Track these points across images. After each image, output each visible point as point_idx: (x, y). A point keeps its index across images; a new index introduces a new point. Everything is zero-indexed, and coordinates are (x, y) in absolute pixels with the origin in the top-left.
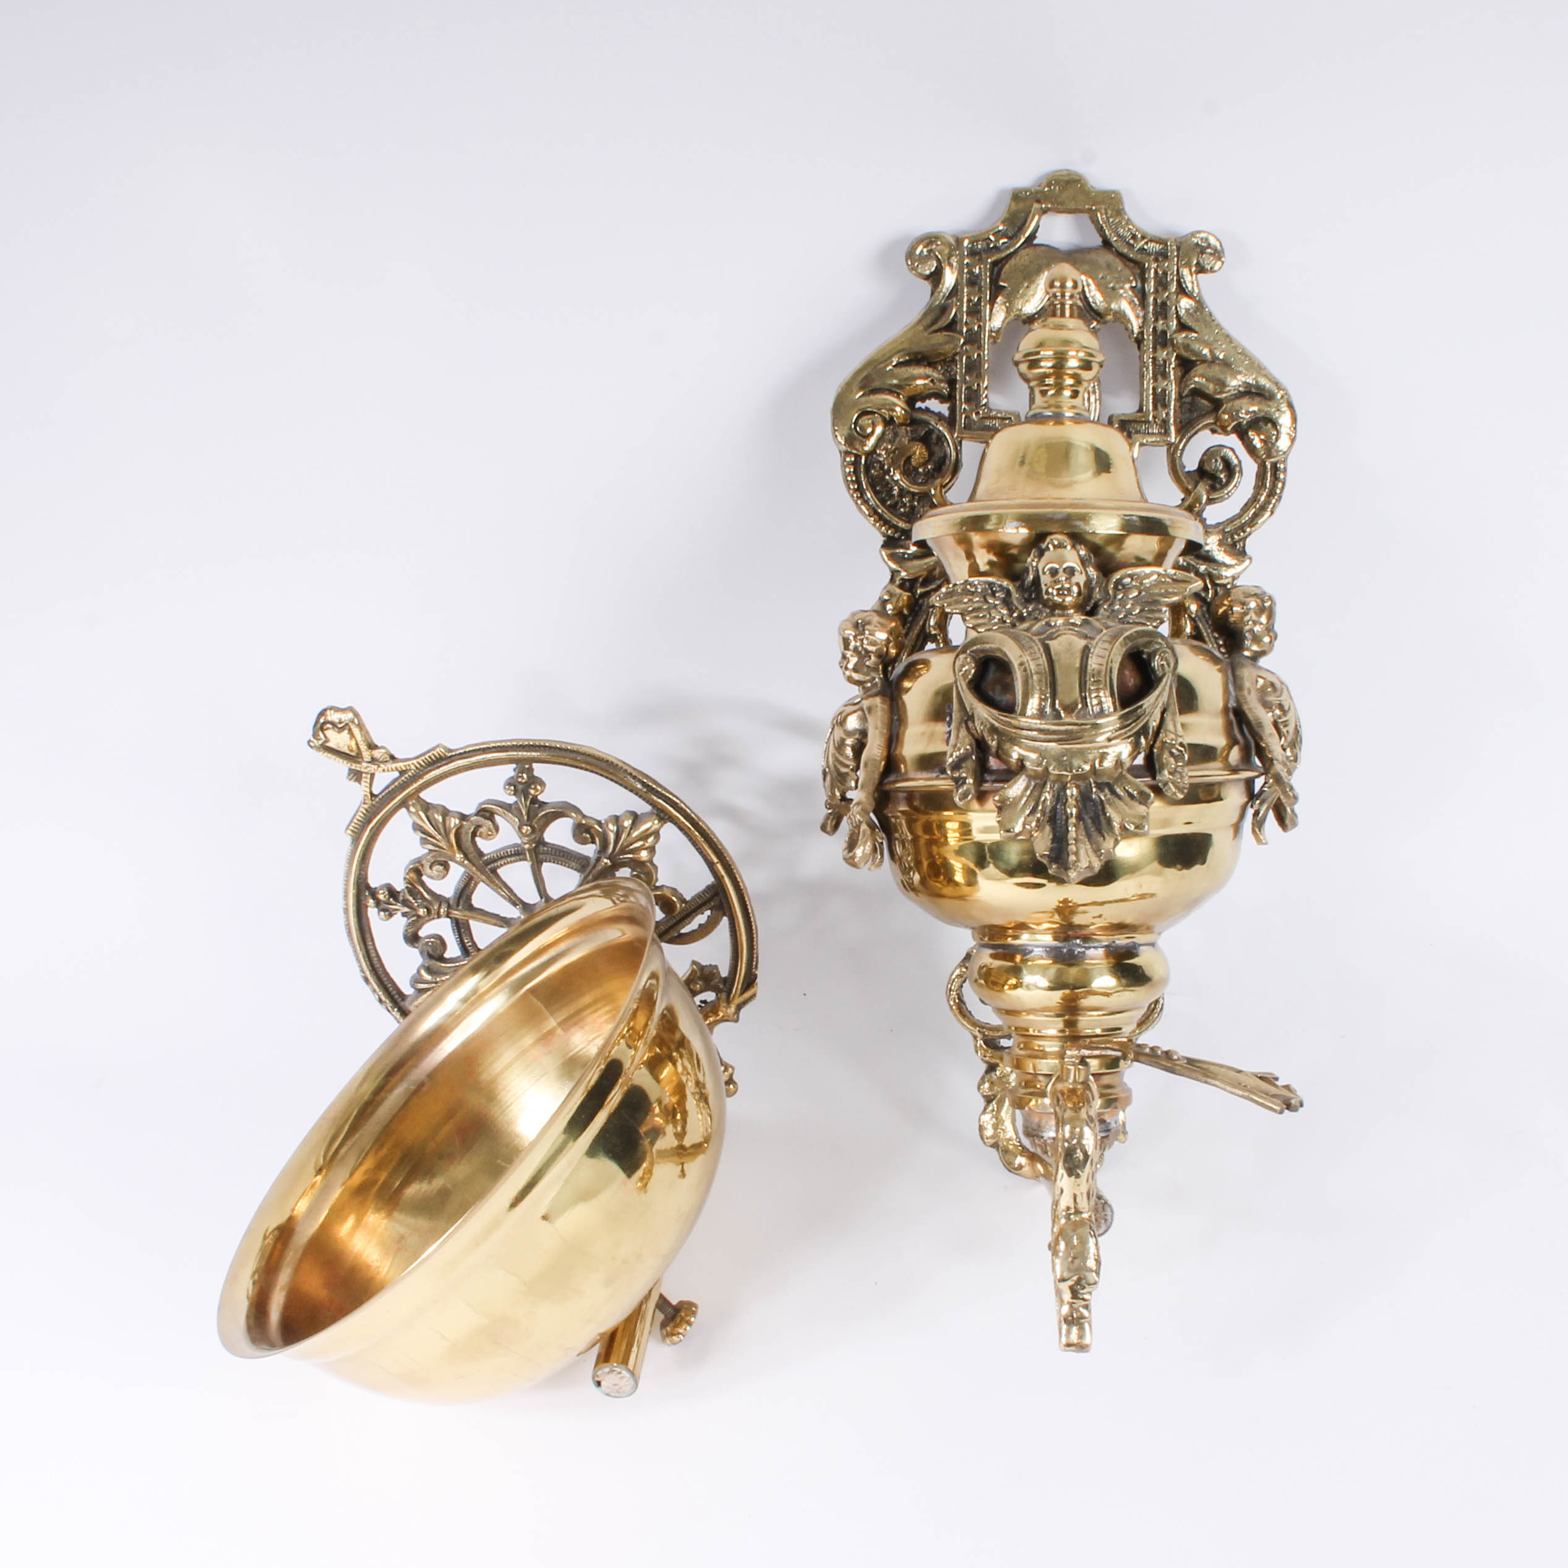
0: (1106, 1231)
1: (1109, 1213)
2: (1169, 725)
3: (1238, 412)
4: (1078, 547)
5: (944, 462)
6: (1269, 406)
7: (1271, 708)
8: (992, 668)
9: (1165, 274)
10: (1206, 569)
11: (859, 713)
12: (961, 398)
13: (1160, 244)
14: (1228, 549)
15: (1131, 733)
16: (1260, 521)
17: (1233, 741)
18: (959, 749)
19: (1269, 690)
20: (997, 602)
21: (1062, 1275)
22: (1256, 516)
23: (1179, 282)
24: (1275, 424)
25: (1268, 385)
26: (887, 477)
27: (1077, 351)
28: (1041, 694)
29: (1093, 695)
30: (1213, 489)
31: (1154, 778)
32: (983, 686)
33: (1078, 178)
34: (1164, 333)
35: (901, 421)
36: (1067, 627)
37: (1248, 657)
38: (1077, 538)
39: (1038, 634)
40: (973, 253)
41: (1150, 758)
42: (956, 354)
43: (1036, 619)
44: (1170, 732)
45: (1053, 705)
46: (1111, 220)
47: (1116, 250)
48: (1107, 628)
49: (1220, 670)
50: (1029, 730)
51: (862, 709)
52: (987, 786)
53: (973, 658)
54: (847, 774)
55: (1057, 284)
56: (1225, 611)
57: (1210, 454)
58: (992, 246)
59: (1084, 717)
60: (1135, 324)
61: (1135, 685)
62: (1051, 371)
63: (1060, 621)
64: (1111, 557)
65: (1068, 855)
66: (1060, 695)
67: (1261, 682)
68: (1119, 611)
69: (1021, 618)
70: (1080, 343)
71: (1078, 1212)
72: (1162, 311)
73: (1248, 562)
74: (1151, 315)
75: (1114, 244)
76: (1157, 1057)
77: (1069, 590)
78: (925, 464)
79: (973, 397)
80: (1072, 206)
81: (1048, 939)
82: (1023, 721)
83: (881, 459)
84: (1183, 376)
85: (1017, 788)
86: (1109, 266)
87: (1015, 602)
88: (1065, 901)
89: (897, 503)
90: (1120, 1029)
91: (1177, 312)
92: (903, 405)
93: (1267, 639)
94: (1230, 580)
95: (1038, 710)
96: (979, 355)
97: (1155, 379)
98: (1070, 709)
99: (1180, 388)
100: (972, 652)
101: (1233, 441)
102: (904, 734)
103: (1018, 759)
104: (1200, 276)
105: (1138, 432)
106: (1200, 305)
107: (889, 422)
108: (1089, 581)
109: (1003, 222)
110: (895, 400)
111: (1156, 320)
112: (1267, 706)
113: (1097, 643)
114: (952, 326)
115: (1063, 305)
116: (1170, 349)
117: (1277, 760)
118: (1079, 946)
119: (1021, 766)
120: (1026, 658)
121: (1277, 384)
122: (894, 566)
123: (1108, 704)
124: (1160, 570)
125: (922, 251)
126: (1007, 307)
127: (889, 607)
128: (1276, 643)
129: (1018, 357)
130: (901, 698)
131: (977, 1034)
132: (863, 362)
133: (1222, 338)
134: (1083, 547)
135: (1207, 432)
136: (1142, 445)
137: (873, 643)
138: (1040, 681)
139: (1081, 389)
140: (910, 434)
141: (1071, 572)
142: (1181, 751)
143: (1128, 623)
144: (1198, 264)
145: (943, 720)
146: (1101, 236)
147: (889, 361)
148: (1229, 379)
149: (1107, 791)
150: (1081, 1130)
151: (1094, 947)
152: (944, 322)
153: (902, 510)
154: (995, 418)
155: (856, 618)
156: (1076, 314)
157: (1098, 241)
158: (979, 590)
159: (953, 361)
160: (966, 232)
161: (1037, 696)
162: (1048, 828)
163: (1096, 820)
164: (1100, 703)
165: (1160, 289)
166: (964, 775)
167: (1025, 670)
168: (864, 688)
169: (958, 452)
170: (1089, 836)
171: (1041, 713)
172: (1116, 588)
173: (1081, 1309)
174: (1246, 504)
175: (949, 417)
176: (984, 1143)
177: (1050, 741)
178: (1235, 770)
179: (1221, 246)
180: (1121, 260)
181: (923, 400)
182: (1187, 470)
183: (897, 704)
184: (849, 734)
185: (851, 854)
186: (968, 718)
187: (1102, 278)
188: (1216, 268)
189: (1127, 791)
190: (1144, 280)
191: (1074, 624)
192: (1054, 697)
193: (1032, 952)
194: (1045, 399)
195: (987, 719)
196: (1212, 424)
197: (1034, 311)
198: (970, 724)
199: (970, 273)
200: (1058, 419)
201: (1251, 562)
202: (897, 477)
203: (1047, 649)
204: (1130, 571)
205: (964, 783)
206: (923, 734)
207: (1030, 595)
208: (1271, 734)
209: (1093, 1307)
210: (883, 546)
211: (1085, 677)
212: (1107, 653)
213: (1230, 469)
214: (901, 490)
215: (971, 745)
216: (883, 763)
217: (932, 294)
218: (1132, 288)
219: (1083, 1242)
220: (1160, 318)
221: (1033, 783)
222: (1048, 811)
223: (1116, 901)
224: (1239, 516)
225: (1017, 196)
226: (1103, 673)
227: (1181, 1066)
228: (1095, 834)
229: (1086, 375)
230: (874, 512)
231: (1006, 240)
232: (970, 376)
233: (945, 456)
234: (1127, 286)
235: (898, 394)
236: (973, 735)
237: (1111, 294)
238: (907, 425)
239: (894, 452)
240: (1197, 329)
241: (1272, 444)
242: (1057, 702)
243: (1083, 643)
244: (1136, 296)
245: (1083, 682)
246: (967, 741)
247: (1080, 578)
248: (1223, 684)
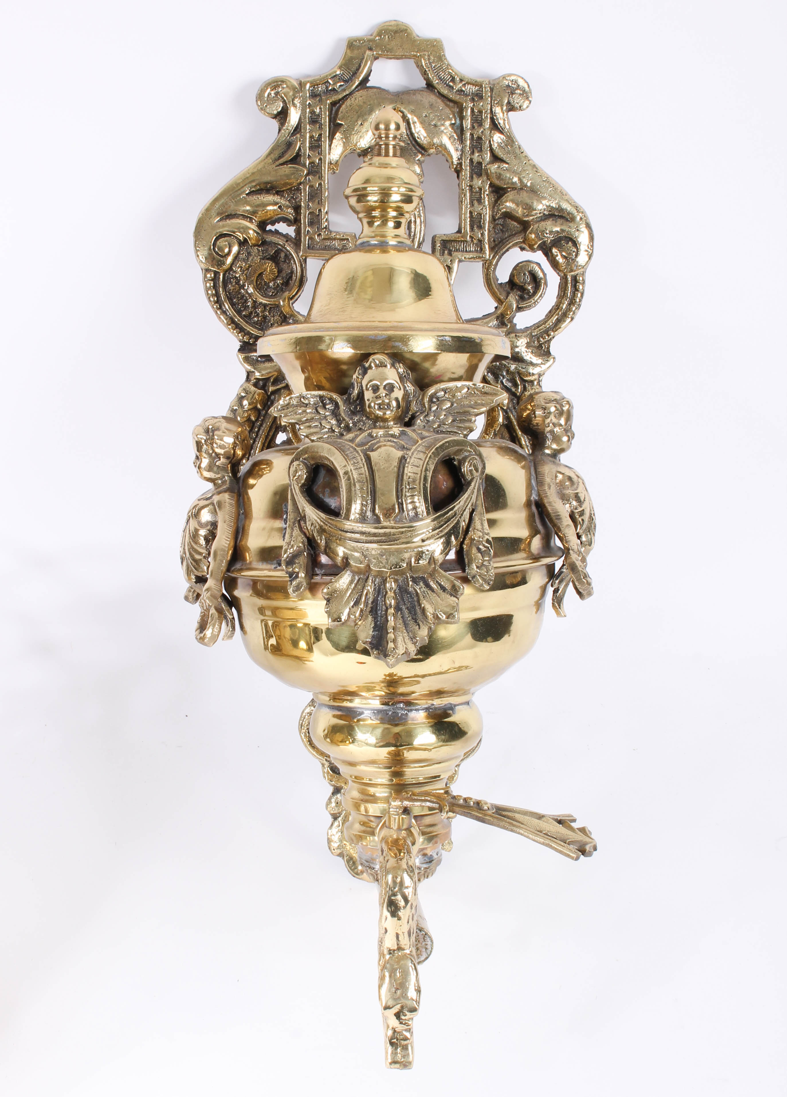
0: (427, 958)
1: (429, 943)
2: (477, 523)
3: (543, 232)
4: (397, 365)
5: (291, 278)
6: (570, 227)
7: (568, 500)
8: (323, 473)
9: (480, 112)
10: (516, 367)
11: (211, 507)
12: (305, 222)
13: (476, 86)
14: (535, 350)
15: (443, 533)
16: (563, 326)
17: (535, 532)
18: (292, 546)
19: (567, 483)
20: (327, 414)
21: (386, 1004)
22: (559, 321)
23: (492, 120)
24: (575, 244)
25: (568, 209)
26: (242, 291)
27: (399, 187)
28: (363, 501)
29: (409, 501)
30: (522, 298)
31: (464, 571)
32: (315, 488)
33: (405, 28)
34: (480, 164)
35: (254, 242)
36: (387, 439)
37: (548, 455)
38: (397, 357)
39: (359, 445)
40: (314, 95)
41: (460, 553)
42: (300, 184)
43: (360, 429)
44: (478, 530)
45: (373, 510)
46: (433, 65)
47: (438, 92)
48: (422, 438)
49: (523, 467)
50: (353, 533)
51: (213, 504)
52: (317, 579)
53: (305, 464)
54: (200, 560)
55: (382, 126)
56: (528, 415)
57: (518, 269)
58: (330, 88)
59: (401, 521)
60: (455, 156)
61: (446, 488)
62: (377, 204)
63: (381, 432)
64: (426, 371)
65: (388, 643)
66: (380, 499)
67: (560, 477)
68: (434, 422)
69: (348, 429)
70: (402, 179)
71: (400, 948)
72: (477, 144)
73: (552, 360)
74: (468, 148)
75: (437, 86)
76: (468, 807)
77: (389, 405)
78: (274, 280)
79: (315, 220)
80: (399, 53)
81: (376, 704)
82: (348, 525)
83: (237, 276)
84: (496, 201)
85: (344, 581)
86: (431, 106)
87: (343, 414)
88: (391, 675)
89: (251, 313)
90: (439, 776)
91: (491, 146)
92: (256, 229)
93: (565, 439)
94: (536, 377)
95: (360, 514)
96: (320, 184)
97: (472, 204)
98: (388, 513)
99: (493, 212)
100: (305, 459)
101: (539, 257)
102: (249, 526)
103: (343, 558)
104: (511, 113)
105: (457, 250)
106: (510, 140)
107: (243, 243)
108: (406, 395)
109: (340, 68)
110: (248, 224)
111: (473, 153)
112: (564, 498)
113: (413, 454)
114: (296, 159)
115: (387, 145)
116: (485, 178)
117: (573, 550)
118: (402, 709)
119: (346, 563)
120: (350, 467)
121: (577, 208)
122: (249, 368)
123: (422, 507)
124: (470, 384)
125: (269, 94)
126: (344, 143)
127: (245, 403)
128: (573, 442)
129: (348, 191)
130: (247, 494)
131: (325, 762)
132: (220, 192)
133: (530, 168)
134: (401, 365)
135: (517, 249)
136: (460, 261)
137: (221, 447)
138: (362, 489)
139: (403, 221)
140: (261, 254)
141: (390, 388)
142: (488, 548)
143: (442, 432)
144: (509, 103)
145: (281, 517)
146: (425, 79)
147: (242, 190)
148: (535, 204)
149: (421, 584)
150: (402, 879)
151: (416, 710)
152: (288, 157)
153: (256, 319)
154: (335, 239)
155: (207, 424)
156: (398, 153)
157: (423, 83)
158: (312, 403)
159: (298, 189)
160: (309, 76)
161: (359, 502)
162: (370, 618)
163: (412, 611)
164: (415, 508)
165: (475, 125)
166: (297, 570)
167: (349, 479)
168: (215, 484)
169: (303, 270)
170: (406, 625)
171: (363, 519)
172: (431, 401)
173: (405, 1033)
174: (550, 312)
175: (295, 238)
176: (332, 853)
177: (371, 542)
178: (536, 558)
179: (529, 87)
180: (443, 101)
181: (273, 223)
182: (499, 282)
183: (244, 499)
184: (202, 525)
185: (202, 635)
186: (301, 518)
187: (426, 116)
188: (525, 106)
189: (440, 585)
190: (462, 118)
191: (393, 436)
192: (374, 502)
193: (362, 713)
194: (372, 229)
195: (316, 520)
196: (521, 242)
197: (367, 146)
198: (302, 522)
199: (312, 112)
200: (383, 247)
201: (554, 362)
202: (251, 290)
203: (368, 459)
204: (443, 386)
205: (297, 577)
206: (264, 529)
207: (356, 408)
208: (568, 525)
209: (415, 1030)
210: (239, 350)
211: (402, 485)
212: (421, 463)
213: (536, 281)
214: (255, 302)
215: (303, 543)
216: (230, 552)
217: (280, 130)
218: (452, 125)
219: (405, 974)
220: (476, 151)
221: (357, 578)
222: (370, 602)
223: (435, 674)
224: (545, 321)
225: (352, 44)
226: (418, 481)
227: (491, 816)
228: (411, 623)
229: (407, 207)
230: (232, 321)
231: (342, 83)
232: (313, 203)
233: (292, 272)
234: (448, 123)
235: (251, 219)
236: (305, 534)
237: (433, 129)
238: (259, 246)
239: (248, 269)
240: (507, 160)
241: (572, 260)
242: (377, 507)
243: (399, 454)
244: (455, 132)
245: (399, 489)
246: (300, 538)
247: (398, 394)
248: (526, 480)
